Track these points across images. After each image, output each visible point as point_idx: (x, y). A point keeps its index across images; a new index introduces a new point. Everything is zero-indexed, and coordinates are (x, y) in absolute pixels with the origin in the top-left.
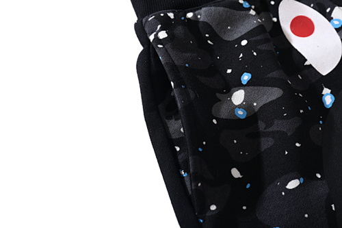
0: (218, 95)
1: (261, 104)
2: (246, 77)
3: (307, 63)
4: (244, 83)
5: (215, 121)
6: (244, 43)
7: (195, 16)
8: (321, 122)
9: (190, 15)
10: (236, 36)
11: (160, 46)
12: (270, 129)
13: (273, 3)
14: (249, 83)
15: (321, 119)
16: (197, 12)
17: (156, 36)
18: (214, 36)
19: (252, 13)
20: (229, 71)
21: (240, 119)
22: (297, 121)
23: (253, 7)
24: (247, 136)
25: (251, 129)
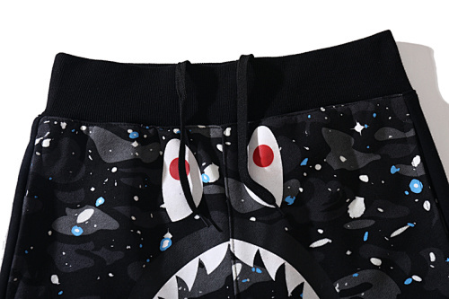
0: (67, 209)
1: (100, 228)
2: (100, 201)
3: (162, 206)
4: (97, 205)
5: (50, 233)
6: (114, 170)
7: (88, 130)
8: (148, 261)
9: (84, 128)
10: (113, 160)
11: (38, 154)
12: (96, 253)
13: (164, 138)
14: (100, 207)
15: (150, 258)
16: (90, 127)
17: (41, 141)
18: (95, 154)
19: (135, 144)
20: (93, 189)
21: (74, 236)
22: (119, 255)
23: (145, 136)
24: (76, 251)
25: (82, 246)
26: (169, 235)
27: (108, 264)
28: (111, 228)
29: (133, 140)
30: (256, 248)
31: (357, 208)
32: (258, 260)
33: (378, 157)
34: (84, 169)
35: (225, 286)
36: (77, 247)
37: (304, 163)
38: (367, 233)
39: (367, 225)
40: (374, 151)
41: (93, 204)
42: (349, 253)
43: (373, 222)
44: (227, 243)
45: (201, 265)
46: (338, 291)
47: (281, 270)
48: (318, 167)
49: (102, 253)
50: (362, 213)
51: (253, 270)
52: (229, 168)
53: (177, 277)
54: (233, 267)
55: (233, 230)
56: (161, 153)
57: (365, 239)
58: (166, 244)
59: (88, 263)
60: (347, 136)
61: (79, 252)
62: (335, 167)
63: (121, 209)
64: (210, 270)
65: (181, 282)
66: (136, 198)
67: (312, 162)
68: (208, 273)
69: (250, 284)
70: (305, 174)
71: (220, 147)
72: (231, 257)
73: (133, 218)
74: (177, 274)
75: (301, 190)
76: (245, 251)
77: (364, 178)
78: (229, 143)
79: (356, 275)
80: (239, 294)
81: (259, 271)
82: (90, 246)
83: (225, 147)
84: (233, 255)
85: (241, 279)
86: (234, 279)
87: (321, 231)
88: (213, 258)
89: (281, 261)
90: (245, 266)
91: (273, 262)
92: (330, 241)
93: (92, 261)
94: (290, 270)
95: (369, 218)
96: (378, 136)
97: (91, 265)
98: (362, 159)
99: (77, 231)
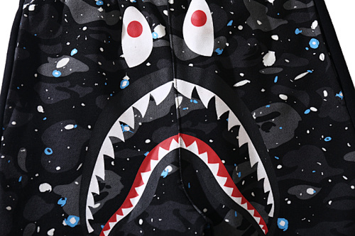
0: (49, 59)
1: (74, 71)
2: (74, 52)
3: (122, 56)
4: (72, 54)
5: (36, 75)
6: (85, 28)
8: (111, 95)
10: (84, 22)
11: (25, 15)
12: (71, 89)
13: (123, 6)
14: (74, 56)
15: (113, 93)
17: (28, 6)
18: (70, 17)
19: (101, 10)
20: (68, 44)
21: (54, 78)
22: (89, 90)
23: (108, 5)
24: (56, 88)
25: (61, 85)
26: (127, 78)
27: (80, 96)
28: (83, 71)
29: (99, 7)
30: (193, 85)
31: (270, 59)
32: (195, 94)
33: (286, 22)
34: (61, 29)
35: (170, 113)
36: (57, 85)
37: (230, 24)
38: (276, 78)
39: (277, 72)
40: (282, 17)
41: (69, 55)
42: (263, 90)
43: (281, 69)
44: (172, 82)
45: (152, 99)
46: (255, 118)
47: (212, 101)
48: (240, 28)
49: (77, 89)
50: (273, 63)
51: (191, 101)
52: (173, 27)
53: (133, 108)
54: (176, 99)
55: (176, 73)
56: (121, 18)
57: (276, 81)
58: (125, 84)
59: (65, 96)
60: (262, 6)
61: (59, 89)
62: (253, 28)
63: (90, 56)
64: (158, 102)
65: (136, 111)
66: (102, 50)
67: (236, 24)
68: (157, 104)
69: (189, 111)
70: (231, 33)
71: (166, 12)
72: (175, 92)
73: (100, 63)
74: (133, 105)
75: (227, 45)
76: (185, 88)
77: (275, 37)
78: (173, 10)
79: (268, 106)
80: (180, 118)
81: (195, 102)
82: (67, 84)
83: (170, 12)
84: (176, 90)
85: (182, 108)
86: (177, 107)
87: (242, 75)
88: (161, 93)
89: (213, 95)
90: (185, 98)
91: (206, 95)
92: (249, 82)
93: (69, 95)
94: (219, 101)
95: (278, 67)
96: (285, 6)
97: (67, 98)
98: (274, 23)
99: (57, 74)
